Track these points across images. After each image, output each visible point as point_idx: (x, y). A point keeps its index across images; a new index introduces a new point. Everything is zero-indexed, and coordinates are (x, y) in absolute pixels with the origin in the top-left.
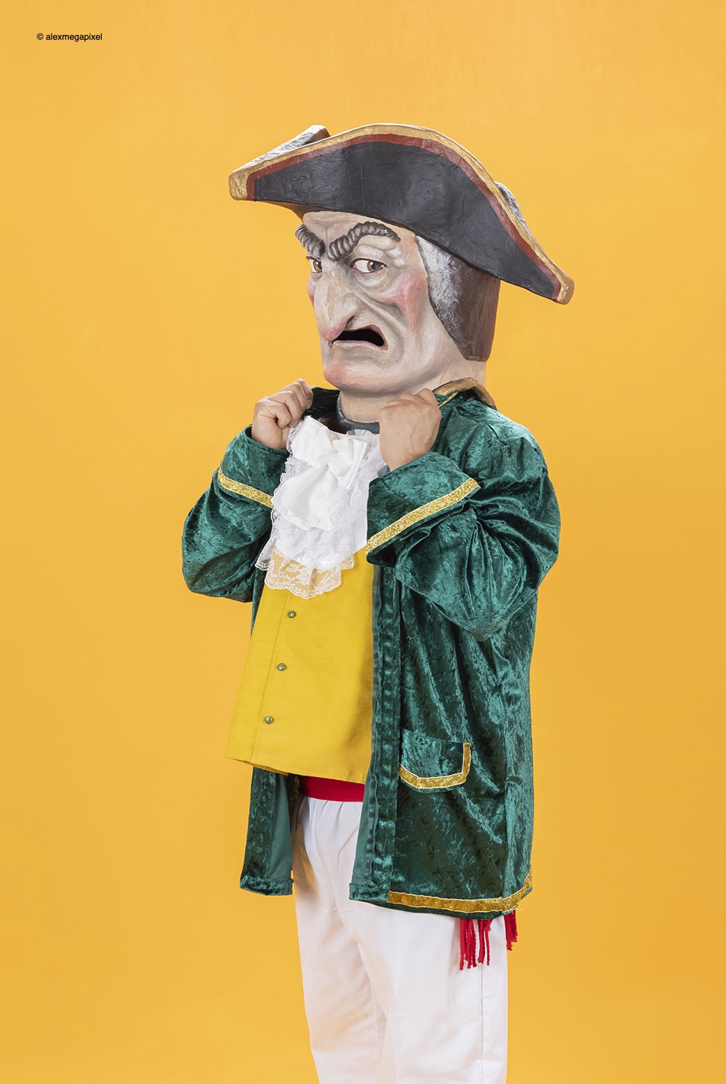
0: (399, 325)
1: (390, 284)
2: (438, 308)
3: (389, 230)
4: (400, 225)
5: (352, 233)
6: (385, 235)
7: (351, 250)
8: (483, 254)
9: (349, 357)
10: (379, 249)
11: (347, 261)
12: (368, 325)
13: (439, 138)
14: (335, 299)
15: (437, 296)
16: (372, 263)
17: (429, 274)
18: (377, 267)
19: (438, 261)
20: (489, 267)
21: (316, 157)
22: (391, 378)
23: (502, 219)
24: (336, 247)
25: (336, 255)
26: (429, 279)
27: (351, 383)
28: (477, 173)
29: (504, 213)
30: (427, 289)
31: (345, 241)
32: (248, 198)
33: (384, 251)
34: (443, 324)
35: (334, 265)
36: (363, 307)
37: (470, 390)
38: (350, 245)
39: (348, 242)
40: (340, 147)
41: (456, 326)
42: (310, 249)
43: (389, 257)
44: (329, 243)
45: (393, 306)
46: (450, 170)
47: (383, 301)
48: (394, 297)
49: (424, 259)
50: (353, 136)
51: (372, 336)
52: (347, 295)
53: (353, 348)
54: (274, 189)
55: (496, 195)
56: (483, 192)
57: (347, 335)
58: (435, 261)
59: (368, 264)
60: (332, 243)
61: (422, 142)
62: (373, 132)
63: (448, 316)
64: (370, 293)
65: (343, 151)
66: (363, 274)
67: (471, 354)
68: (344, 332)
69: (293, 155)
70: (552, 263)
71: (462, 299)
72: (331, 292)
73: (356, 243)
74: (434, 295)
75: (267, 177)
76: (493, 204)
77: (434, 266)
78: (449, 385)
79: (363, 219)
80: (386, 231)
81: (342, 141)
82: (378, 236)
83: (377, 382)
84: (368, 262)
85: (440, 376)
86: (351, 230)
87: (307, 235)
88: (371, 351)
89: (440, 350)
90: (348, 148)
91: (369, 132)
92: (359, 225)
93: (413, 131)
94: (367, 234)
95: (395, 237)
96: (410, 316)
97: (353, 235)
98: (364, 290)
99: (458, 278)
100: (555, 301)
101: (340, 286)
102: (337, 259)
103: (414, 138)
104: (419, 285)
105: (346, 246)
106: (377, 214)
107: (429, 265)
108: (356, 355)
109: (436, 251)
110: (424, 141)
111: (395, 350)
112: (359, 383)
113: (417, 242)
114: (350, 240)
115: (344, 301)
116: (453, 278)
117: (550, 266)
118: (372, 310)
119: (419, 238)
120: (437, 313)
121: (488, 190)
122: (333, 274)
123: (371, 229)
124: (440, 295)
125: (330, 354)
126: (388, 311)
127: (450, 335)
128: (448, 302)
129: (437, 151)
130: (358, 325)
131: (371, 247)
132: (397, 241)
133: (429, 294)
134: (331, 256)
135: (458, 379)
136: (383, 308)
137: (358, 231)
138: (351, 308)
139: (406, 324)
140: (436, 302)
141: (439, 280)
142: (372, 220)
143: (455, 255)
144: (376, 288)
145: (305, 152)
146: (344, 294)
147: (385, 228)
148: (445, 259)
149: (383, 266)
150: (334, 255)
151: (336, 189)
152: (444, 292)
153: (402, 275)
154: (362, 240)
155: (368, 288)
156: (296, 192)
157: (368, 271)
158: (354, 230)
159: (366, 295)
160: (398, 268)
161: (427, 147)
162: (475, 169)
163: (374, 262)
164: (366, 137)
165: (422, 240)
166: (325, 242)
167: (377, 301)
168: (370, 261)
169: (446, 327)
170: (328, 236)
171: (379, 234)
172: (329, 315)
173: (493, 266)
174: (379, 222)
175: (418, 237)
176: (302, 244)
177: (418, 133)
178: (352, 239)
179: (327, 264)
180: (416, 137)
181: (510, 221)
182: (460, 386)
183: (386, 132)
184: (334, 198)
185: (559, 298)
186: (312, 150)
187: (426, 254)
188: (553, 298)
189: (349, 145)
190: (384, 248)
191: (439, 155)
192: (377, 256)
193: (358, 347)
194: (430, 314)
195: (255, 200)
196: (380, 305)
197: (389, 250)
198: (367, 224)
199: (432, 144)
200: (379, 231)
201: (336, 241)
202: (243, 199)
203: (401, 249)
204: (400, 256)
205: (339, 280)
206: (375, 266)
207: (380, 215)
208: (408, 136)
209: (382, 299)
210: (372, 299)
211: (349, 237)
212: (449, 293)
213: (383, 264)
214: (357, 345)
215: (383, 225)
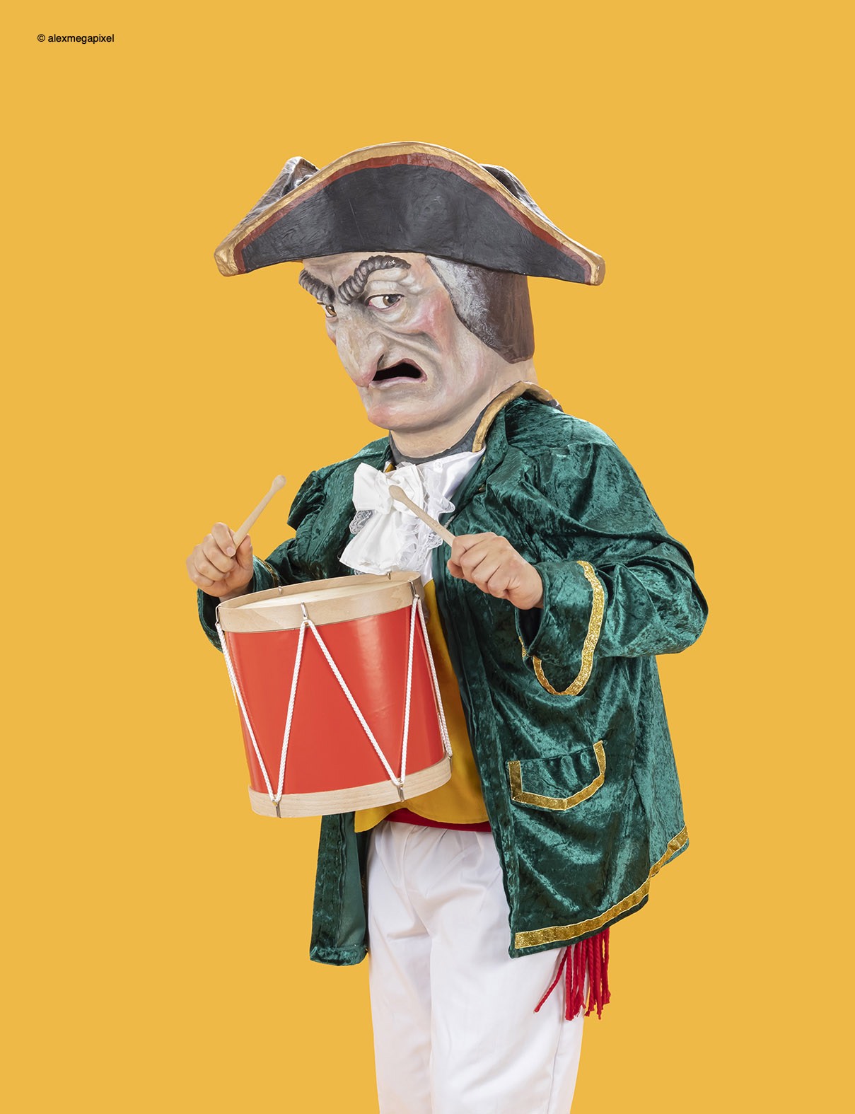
0: (433, 353)
1: (412, 314)
2: (468, 322)
3: (396, 259)
4: (406, 251)
5: (359, 272)
6: (393, 266)
7: (362, 288)
8: (501, 255)
9: (388, 395)
10: (392, 281)
11: (361, 300)
12: (401, 359)
13: (423, 149)
14: (359, 344)
15: (464, 311)
16: (387, 298)
17: (450, 292)
18: (394, 299)
20: (511, 266)
21: (300, 205)
22: (439, 408)
23: (512, 213)
24: (345, 290)
25: (347, 298)
26: (451, 296)
28: (473, 173)
29: (512, 206)
30: (452, 306)
31: (353, 282)
32: (240, 272)
33: (397, 281)
34: (478, 336)
35: (349, 308)
36: (391, 343)
38: (359, 286)
39: (356, 282)
40: (322, 187)
41: (492, 335)
42: (319, 297)
43: (404, 286)
45: (421, 335)
46: (443, 179)
47: (410, 332)
48: (420, 326)
49: (441, 278)
50: (332, 172)
51: (408, 370)
52: (370, 335)
53: (391, 387)
54: (264, 253)
56: (485, 191)
57: (382, 375)
58: (455, 276)
59: (384, 299)
60: (340, 287)
61: (406, 158)
62: (352, 161)
63: (481, 328)
64: (393, 327)
65: (327, 190)
66: (381, 310)
67: (515, 357)
68: (377, 372)
69: (275, 211)
71: (491, 306)
72: (352, 338)
73: (365, 281)
74: (461, 310)
75: (253, 244)
76: (498, 200)
77: (452, 282)
79: (366, 256)
80: (393, 262)
81: (322, 180)
82: (386, 270)
83: (425, 416)
84: (383, 297)
85: (489, 391)
86: (356, 270)
87: (311, 282)
88: (411, 386)
89: (482, 365)
90: (330, 185)
91: (347, 162)
92: (364, 263)
93: (394, 149)
94: (373, 270)
95: (404, 265)
96: (442, 341)
97: (360, 274)
98: (387, 325)
99: (482, 287)
100: (589, 284)
101: (361, 328)
102: (349, 303)
103: (397, 156)
105: (354, 286)
107: (447, 282)
108: (397, 393)
109: (451, 265)
110: (409, 157)
111: (435, 379)
112: (407, 422)
113: (429, 262)
114: (358, 280)
115: (368, 343)
116: (476, 287)
118: (400, 344)
119: (430, 257)
120: (469, 328)
121: (489, 187)
122: (350, 318)
123: (377, 264)
124: (467, 310)
125: (368, 394)
126: (417, 341)
127: (488, 345)
128: (477, 314)
129: (425, 163)
130: (392, 361)
131: (382, 282)
132: (408, 268)
133: (456, 311)
135: (508, 386)
136: (411, 340)
137: (364, 269)
138: (378, 348)
139: (439, 350)
140: (465, 317)
141: (462, 294)
142: (375, 254)
143: (471, 264)
144: (398, 321)
145: (286, 204)
146: (367, 335)
147: (392, 258)
148: (463, 271)
149: (399, 297)
150: (345, 299)
151: (329, 232)
152: (472, 306)
153: (421, 301)
154: (371, 277)
155: (391, 323)
156: (288, 249)
157: (386, 307)
158: (359, 269)
159: (390, 330)
160: (417, 294)
161: (412, 161)
162: (470, 170)
163: (390, 296)
165: (434, 260)
166: (332, 286)
167: (402, 334)
168: (385, 296)
169: (482, 339)
170: (334, 279)
171: (387, 267)
172: (357, 361)
173: (515, 263)
174: (384, 254)
175: (428, 256)
176: (308, 293)
177: (400, 149)
178: (360, 280)
179: (340, 308)
180: (398, 154)
181: (521, 212)
183: (366, 157)
184: (329, 242)
185: (592, 281)
186: (292, 200)
187: (441, 272)
188: (586, 281)
189: (331, 181)
190: (396, 279)
191: (427, 167)
192: (391, 288)
193: (395, 385)
194: (462, 331)
195: (247, 272)
196: (408, 336)
197: (402, 279)
198: (372, 259)
199: (417, 157)
200: (385, 263)
202: (235, 275)
203: (414, 275)
204: (415, 282)
205: (358, 322)
206: (391, 299)
207: (382, 247)
208: (390, 155)
209: (408, 330)
210: (397, 333)
211: (357, 277)
212: (476, 305)
213: (399, 295)
214: (394, 383)
215: (389, 256)
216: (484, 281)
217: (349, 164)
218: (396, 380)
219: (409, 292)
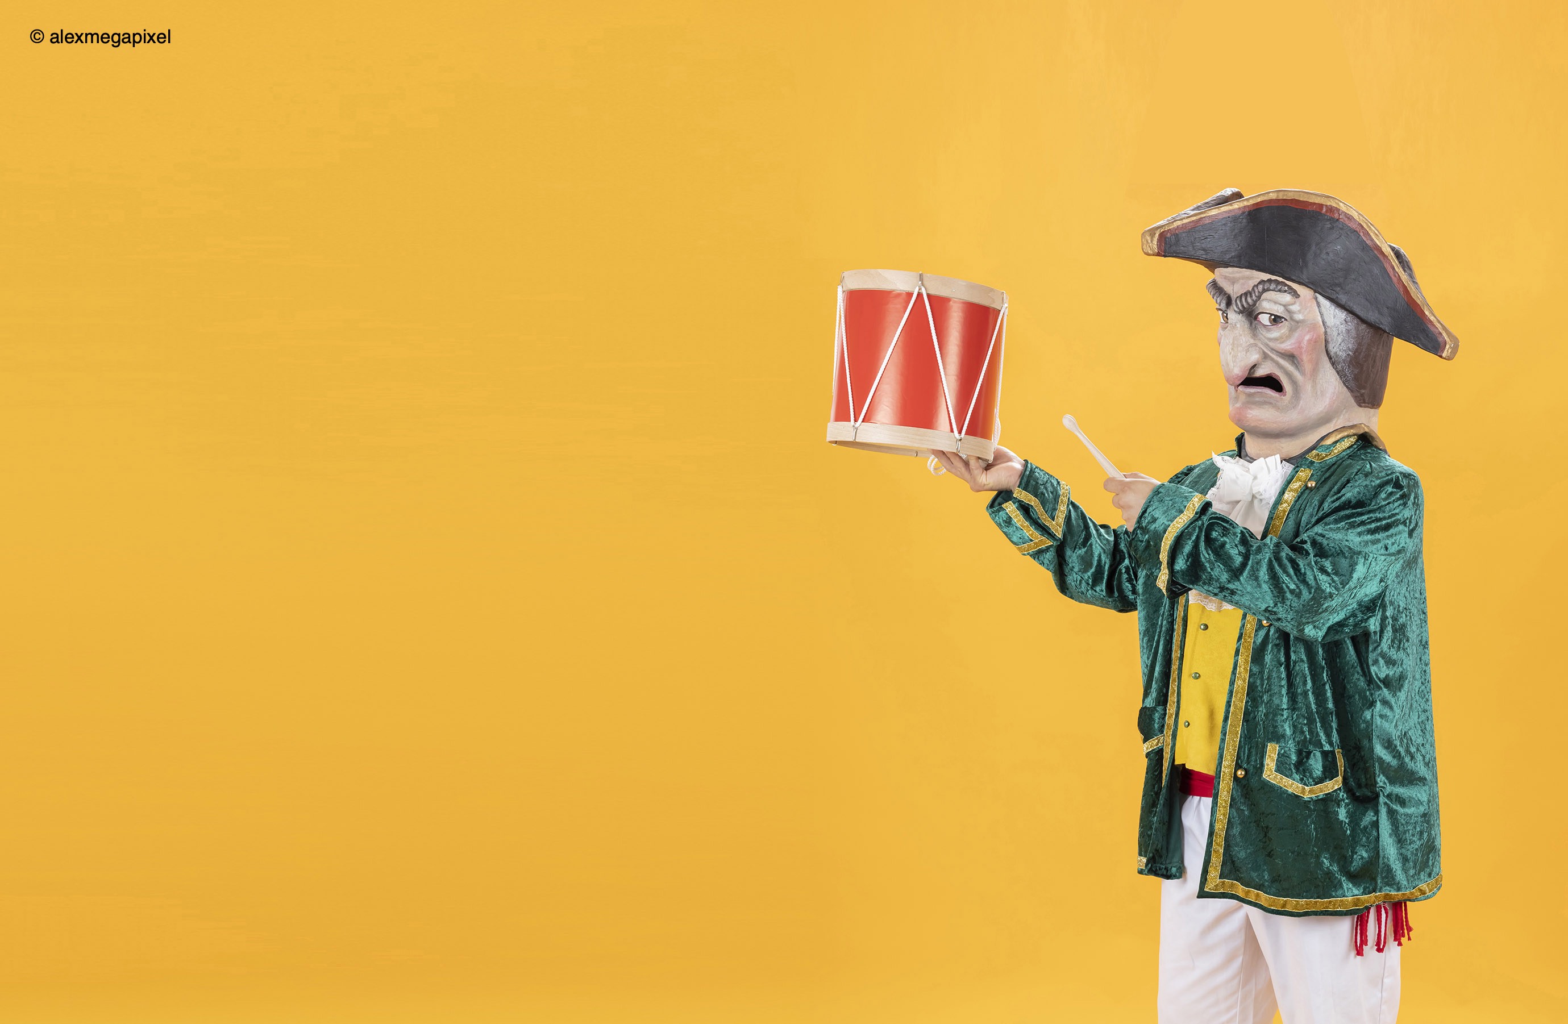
0: (1296, 374)
1: (1288, 337)
2: (1333, 359)
3: (1290, 287)
4: (1300, 283)
5: (1255, 288)
6: (1285, 291)
7: (1255, 302)
8: (1377, 312)
9: (1250, 402)
10: (1280, 304)
11: (1251, 314)
12: (1269, 372)
13: (1338, 204)
14: (1239, 349)
15: (1334, 349)
16: (1273, 317)
17: (1325, 329)
18: (1278, 319)
19: (1334, 317)
20: (1382, 324)
21: (1224, 218)
22: (1288, 422)
23: (1395, 280)
24: (1241, 301)
25: (1241, 308)
26: (1326, 333)
27: (1252, 425)
28: (1373, 237)
29: (1397, 275)
30: (1324, 341)
31: (1249, 295)
32: (1158, 254)
33: (1284, 306)
34: (1338, 374)
35: (1240, 317)
36: (1265, 356)
37: (1362, 434)
38: (1253, 300)
39: (1251, 296)
40: (1247, 210)
41: (1350, 377)
42: (1218, 302)
43: (1289, 311)
44: (1235, 297)
45: (1291, 357)
46: (1347, 234)
47: (1283, 352)
48: (1293, 348)
49: (1322, 315)
50: (1259, 200)
51: (1272, 383)
52: (1251, 345)
53: (1255, 393)
54: (1183, 246)
55: (1390, 258)
56: (1378, 255)
57: (1250, 381)
58: (1335, 317)
59: (1270, 317)
60: (1237, 297)
61: (1323, 207)
62: (1278, 196)
63: (1343, 367)
64: (1271, 344)
65: (1250, 213)
66: (1265, 326)
67: (1364, 402)
68: (1246, 378)
69: (1202, 216)
70: (1439, 322)
71: (1357, 352)
72: (1235, 342)
73: (1259, 297)
74: (1330, 347)
75: (1176, 235)
76: (1387, 266)
77: (1331, 321)
78: (1342, 430)
79: (1266, 276)
80: (1286, 288)
81: (1249, 204)
82: (1279, 293)
83: (1275, 425)
84: (1269, 315)
85: (1334, 422)
86: (1255, 286)
87: (1216, 288)
88: (1271, 397)
89: (1334, 398)
90: (1254, 210)
91: (1273, 196)
92: (1262, 282)
93: (1314, 196)
94: (1268, 290)
95: (1296, 295)
96: (1308, 367)
97: (1256, 290)
98: (1266, 341)
99: (1353, 333)
100: (1441, 357)
101: (1244, 337)
102: (1241, 312)
103: (1315, 204)
104: (1316, 339)
105: (1249, 300)
106: (1279, 273)
107: (1326, 320)
108: (1257, 399)
109: (1333, 307)
110: (1324, 207)
111: (1292, 397)
112: (1258, 425)
113: (1316, 298)
114: (1253, 295)
115: (1247, 351)
116: (1348, 331)
117: (1438, 325)
118: (1272, 360)
119: (1318, 295)
120: (1333, 364)
121: (1382, 253)
122: (1238, 325)
123: (1273, 286)
124: (1335, 348)
125: (1236, 398)
126: (1287, 361)
127: (1344, 384)
128: (1343, 355)
129: (1336, 216)
130: (1260, 372)
131: (1272, 302)
132: (1297, 298)
133: (1326, 346)
134: (1236, 309)
135: (1351, 424)
136: (1283, 358)
137: (1260, 287)
138: (1254, 357)
139: (1303, 373)
140: (1332, 354)
141: (1335, 333)
142: (1274, 277)
143: (1350, 311)
144: (1276, 339)
145: (1213, 214)
146: (1249, 343)
147: (1286, 285)
148: (1342, 315)
149: (1283, 320)
150: (1239, 308)
151: (1242, 248)
152: (1341, 345)
153: (1300, 329)
154: (1265, 295)
155: (1270, 339)
156: (1204, 250)
157: (1269, 324)
158: (1257, 286)
159: (1267, 345)
160: (1297, 322)
161: (1327, 211)
162: (1372, 234)
163: (1275, 316)
164: (1271, 201)
165: (1320, 298)
166: (1232, 296)
167: (1277, 352)
168: (1272, 315)
169: (1341, 377)
170: (1234, 290)
171: (1280, 291)
172: (1234, 362)
173: (1386, 323)
174: (1281, 279)
175: (1316, 294)
176: (1211, 296)
177: (1319, 198)
178: (1255, 295)
179: (1233, 316)
180: (1317, 202)
181: (1403, 283)
182: (1352, 431)
183: (1290, 196)
184: (1239, 256)
185: (1444, 355)
186: (1220, 211)
187: (1323, 310)
188: (1439, 354)
189: (1255, 208)
190: (1284, 303)
191: (1337, 220)
192: (1279, 310)
193: (1258, 392)
194: (1328, 365)
195: (1165, 256)
196: (1280, 355)
197: (1289, 305)
198: (1270, 281)
199: (1331, 209)
200: (1280, 288)
201: (1241, 296)
202: (1154, 255)
203: (1301, 305)
204: (1299, 311)
205: (1244, 331)
206: (1276, 319)
207: (1281, 273)
208: (1310, 201)
209: (1282, 350)
210: (1273, 349)
211: (1253, 292)
212: (1344, 347)
213: (1283, 318)
214: (1259, 390)
215: (1284, 282)
216: (1357, 329)
217: (1274, 198)
218: (1260, 389)
219: (1292, 318)
